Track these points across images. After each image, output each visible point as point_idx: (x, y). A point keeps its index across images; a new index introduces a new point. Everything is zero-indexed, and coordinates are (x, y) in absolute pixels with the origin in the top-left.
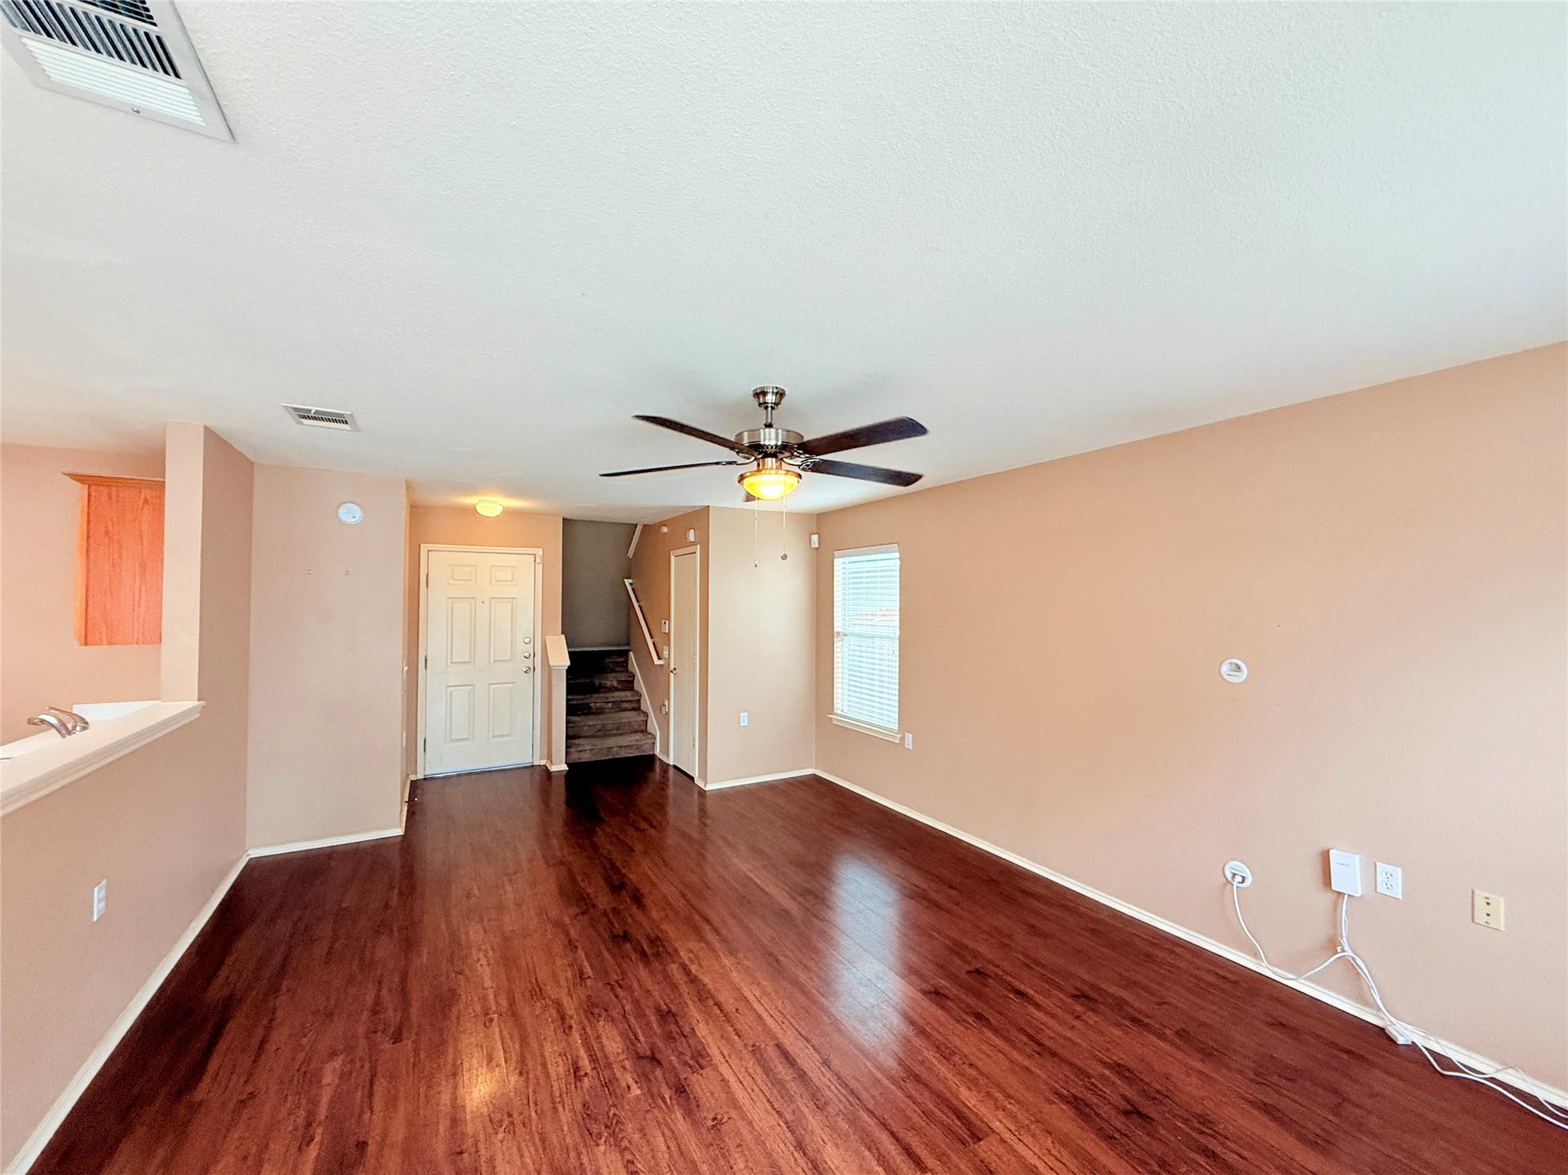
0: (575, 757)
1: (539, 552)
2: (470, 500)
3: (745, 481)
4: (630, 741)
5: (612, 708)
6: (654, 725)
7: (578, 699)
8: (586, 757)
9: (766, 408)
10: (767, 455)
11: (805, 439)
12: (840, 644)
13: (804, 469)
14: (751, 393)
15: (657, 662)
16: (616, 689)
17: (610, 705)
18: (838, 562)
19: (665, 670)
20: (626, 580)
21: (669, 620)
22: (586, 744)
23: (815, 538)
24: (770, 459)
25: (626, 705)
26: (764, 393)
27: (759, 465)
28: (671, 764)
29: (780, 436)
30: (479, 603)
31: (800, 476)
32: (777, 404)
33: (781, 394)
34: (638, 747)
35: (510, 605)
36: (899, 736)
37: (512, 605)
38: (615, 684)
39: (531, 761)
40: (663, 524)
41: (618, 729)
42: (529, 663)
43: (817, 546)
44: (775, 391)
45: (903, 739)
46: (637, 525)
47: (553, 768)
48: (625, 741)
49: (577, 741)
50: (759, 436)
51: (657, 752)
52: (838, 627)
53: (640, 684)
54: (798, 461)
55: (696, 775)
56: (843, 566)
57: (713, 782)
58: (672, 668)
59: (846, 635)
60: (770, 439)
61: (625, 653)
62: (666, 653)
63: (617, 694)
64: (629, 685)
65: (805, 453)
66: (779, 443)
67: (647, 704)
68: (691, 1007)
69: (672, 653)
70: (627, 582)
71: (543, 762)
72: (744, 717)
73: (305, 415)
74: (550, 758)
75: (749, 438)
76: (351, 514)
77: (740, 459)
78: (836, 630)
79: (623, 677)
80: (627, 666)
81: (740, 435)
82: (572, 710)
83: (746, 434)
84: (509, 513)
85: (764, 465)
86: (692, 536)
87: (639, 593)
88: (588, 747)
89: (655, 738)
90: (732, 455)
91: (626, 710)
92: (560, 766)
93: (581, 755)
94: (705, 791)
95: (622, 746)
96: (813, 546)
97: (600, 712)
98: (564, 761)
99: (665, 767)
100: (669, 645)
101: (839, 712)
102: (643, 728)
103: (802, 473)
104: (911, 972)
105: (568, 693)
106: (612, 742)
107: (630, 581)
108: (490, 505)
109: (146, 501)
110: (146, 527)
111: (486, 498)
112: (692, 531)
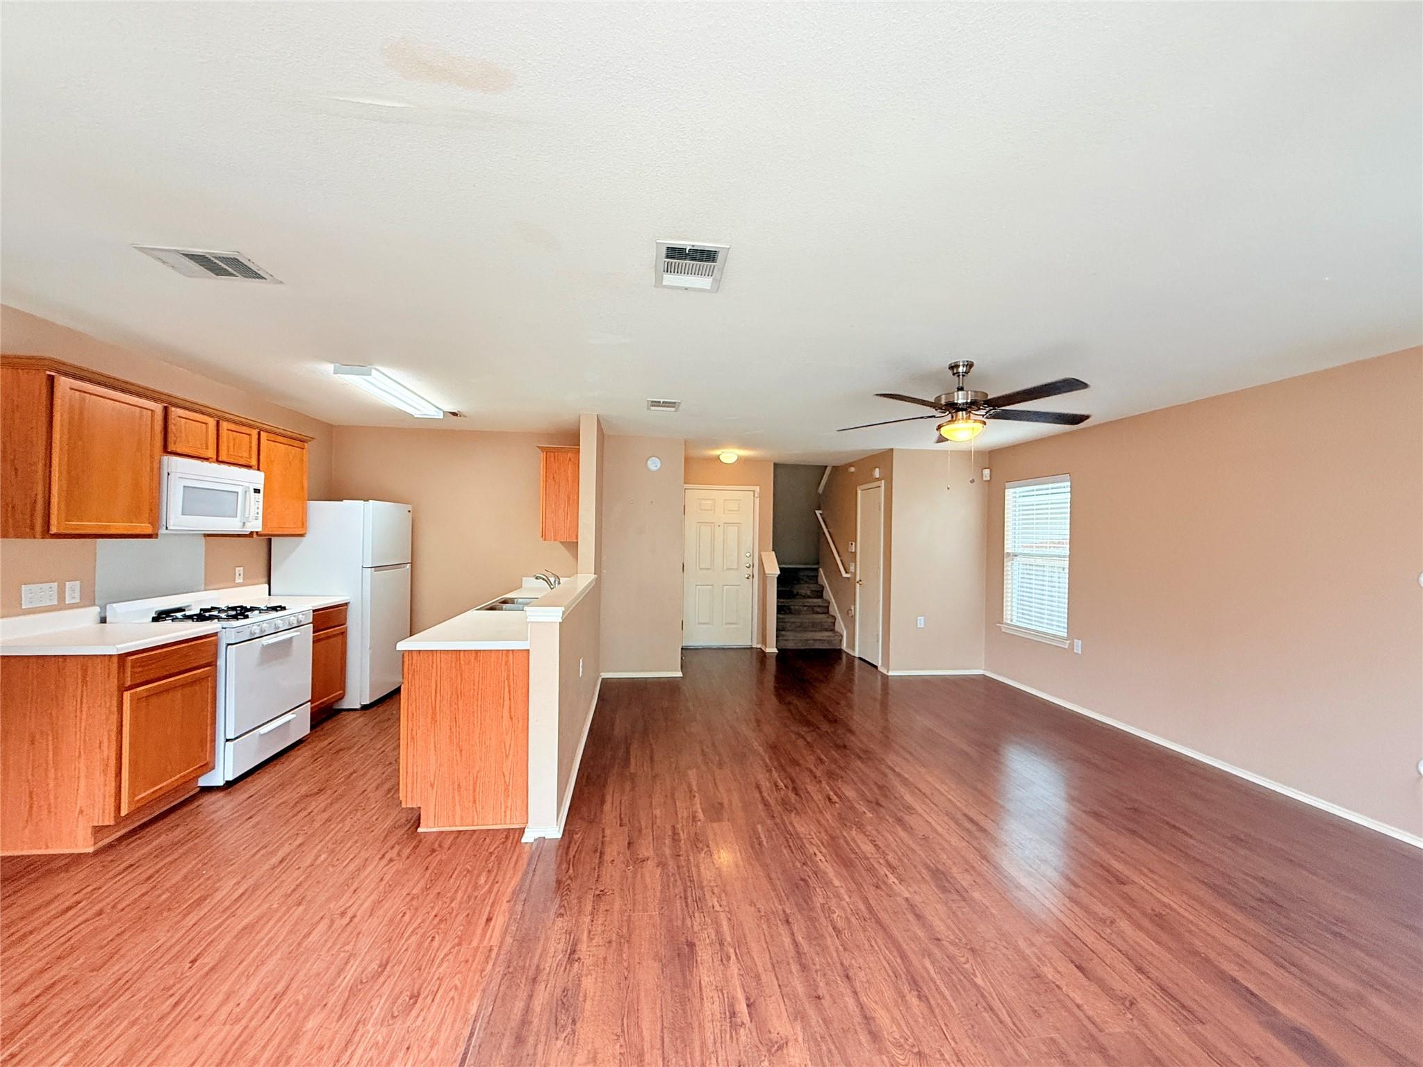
1: (757, 489)
2: (716, 452)
3: (942, 429)
4: (823, 637)
5: (807, 610)
6: (841, 626)
7: (785, 601)
8: (790, 645)
9: (959, 376)
10: (959, 410)
11: (989, 398)
12: (1010, 564)
13: (987, 418)
14: (948, 366)
15: (845, 575)
16: (809, 597)
17: (805, 608)
18: (1010, 494)
19: (851, 583)
20: (817, 512)
21: (856, 542)
22: (790, 635)
23: (987, 472)
24: (960, 413)
25: (818, 610)
26: (957, 366)
27: (952, 417)
28: (857, 655)
29: (969, 396)
30: (717, 526)
31: (985, 423)
32: (966, 373)
33: (970, 365)
34: (829, 642)
35: (736, 528)
36: (1068, 642)
37: (739, 528)
38: (809, 593)
39: (750, 644)
40: (851, 465)
41: (813, 626)
42: (749, 571)
43: (989, 479)
44: (966, 363)
45: (1072, 645)
46: (826, 467)
47: (768, 650)
48: (819, 635)
49: (783, 633)
50: (954, 396)
51: (844, 646)
52: (1008, 548)
53: (829, 594)
54: (983, 412)
55: (879, 664)
56: (1014, 496)
57: (895, 669)
58: (858, 579)
59: (1016, 556)
60: (960, 398)
61: (817, 570)
62: (852, 569)
63: (810, 600)
64: (819, 593)
65: (989, 406)
66: (969, 401)
67: (834, 609)
68: (899, 786)
69: (858, 568)
70: (818, 512)
71: (759, 646)
72: (921, 622)
73: (655, 404)
74: (764, 642)
75: (946, 398)
76: (654, 464)
77: (937, 413)
78: (1006, 551)
79: (813, 587)
80: (817, 580)
81: (939, 398)
82: (780, 610)
83: (943, 397)
84: (742, 461)
85: (956, 416)
86: (877, 473)
87: (828, 521)
88: (791, 638)
89: (842, 636)
90: (932, 412)
91: (818, 613)
92: (772, 649)
93: (786, 643)
94: (888, 676)
95: (817, 639)
96: (985, 479)
97: (798, 613)
98: (775, 645)
99: (851, 659)
100: (855, 563)
101: (1009, 622)
102: (832, 628)
103: (986, 421)
104: (1072, 799)
105: (778, 597)
106: (809, 635)
107: (820, 512)
108: (729, 455)
109: (570, 459)
110: (570, 475)
111: (727, 450)
112: (877, 470)
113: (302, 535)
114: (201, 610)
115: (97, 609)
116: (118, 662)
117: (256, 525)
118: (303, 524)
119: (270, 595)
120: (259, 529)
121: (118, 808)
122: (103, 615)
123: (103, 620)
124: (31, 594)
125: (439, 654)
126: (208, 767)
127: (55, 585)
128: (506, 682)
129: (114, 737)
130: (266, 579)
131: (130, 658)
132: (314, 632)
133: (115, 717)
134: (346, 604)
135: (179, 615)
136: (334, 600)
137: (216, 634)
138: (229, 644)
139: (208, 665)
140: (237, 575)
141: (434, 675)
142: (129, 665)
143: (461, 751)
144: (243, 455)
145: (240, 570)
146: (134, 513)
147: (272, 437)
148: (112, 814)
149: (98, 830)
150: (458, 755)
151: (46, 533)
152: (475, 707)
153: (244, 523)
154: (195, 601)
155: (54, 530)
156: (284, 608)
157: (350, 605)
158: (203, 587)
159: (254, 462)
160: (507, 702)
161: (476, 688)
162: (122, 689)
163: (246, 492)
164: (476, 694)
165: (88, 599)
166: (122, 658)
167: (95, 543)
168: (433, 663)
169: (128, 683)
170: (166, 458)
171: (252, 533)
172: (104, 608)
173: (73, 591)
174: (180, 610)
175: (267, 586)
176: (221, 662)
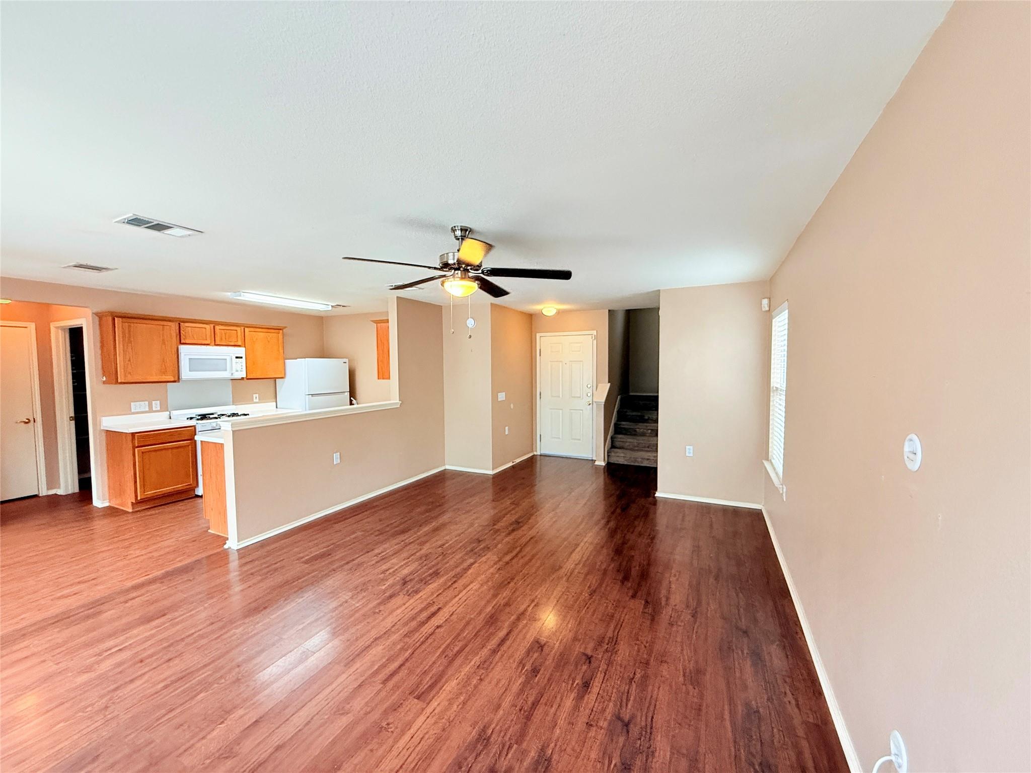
0: (614, 460)
1: (595, 333)
4: (650, 456)
8: (621, 461)
17: (650, 431)
23: (765, 302)
30: (563, 364)
35: (579, 365)
37: (581, 365)
39: (591, 456)
42: (590, 399)
43: (767, 309)
47: (596, 463)
52: (772, 382)
57: (661, 492)
72: (690, 449)
76: (470, 323)
78: (772, 385)
88: (622, 455)
92: (601, 463)
94: (657, 497)
95: (640, 458)
96: (763, 310)
97: (643, 435)
98: (603, 460)
101: (771, 459)
108: (549, 309)
111: (548, 305)
113: (283, 378)
115: (167, 413)
116: (132, 436)
118: (282, 372)
120: (246, 376)
121: (136, 496)
122: (170, 415)
123: (170, 418)
124: (135, 407)
127: (147, 403)
131: (137, 434)
139: (188, 440)
140: (254, 398)
145: (256, 395)
146: (163, 371)
147: (255, 330)
148: (135, 499)
151: (117, 382)
153: (232, 374)
155: (119, 381)
158: (231, 403)
159: (240, 343)
163: (229, 359)
165: (164, 409)
166: (133, 434)
170: (181, 346)
173: (156, 405)
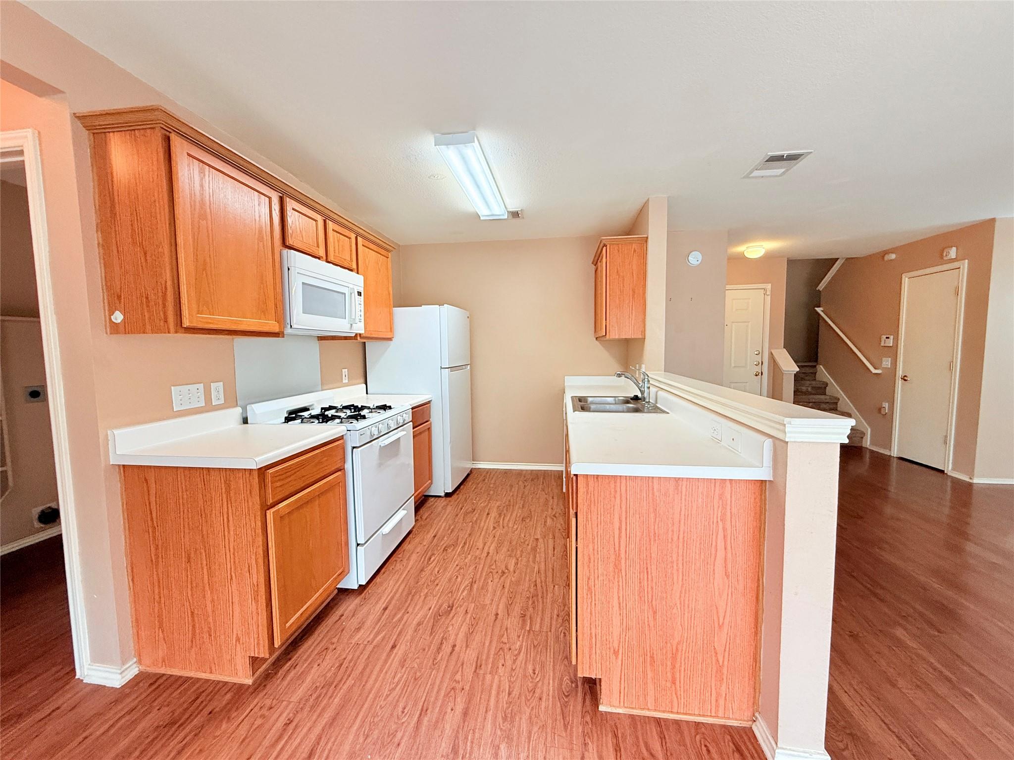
1: (769, 286)
15: (873, 370)
19: (887, 378)
20: (817, 308)
21: (897, 336)
28: (895, 452)
35: (745, 327)
37: (748, 327)
40: (888, 252)
42: (758, 369)
46: (838, 260)
51: (868, 445)
53: (836, 389)
55: (949, 469)
58: (900, 373)
62: (886, 364)
67: (848, 406)
69: (902, 363)
70: (819, 310)
76: (697, 257)
86: (951, 254)
89: (864, 434)
94: (970, 484)
100: (895, 356)
107: (821, 309)
108: (756, 250)
109: (635, 251)
110: (635, 267)
111: (751, 245)
112: (954, 249)
113: (390, 339)
114: (322, 409)
115: (239, 410)
116: (259, 476)
117: (359, 328)
118: (391, 328)
119: (367, 393)
120: (362, 332)
121: (271, 640)
122: (244, 416)
123: (245, 421)
124: (180, 396)
125: (624, 481)
126: (344, 573)
127: (202, 386)
128: (720, 524)
129: (261, 561)
130: (362, 380)
131: (271, 471)
132: (413, 428)
133: (260, 540)
134: (429, 402)
135: (306, 414)
136: (423, 399)
137: (342, 437)
138: (354, 448)
139: (339, 470)
140: (344, 376)
141: (617, 508)
142: (269, 479)
143: (655, 613)
144: (347, 256)
145: (345, 371)
146: (263, 312)
147: (367, 243)
148: (267, 647)
149: (255, 661)
150: (651, 619)
151: (180, 327)
152: (675, 556)
153: (351, 325)
154: (316, 401)
155: (187, 324)
156: (390, 408)
157: (432, 403)
158: (320, 387)
159: (354, 266)
160: (721, 554)
161: (676, 529)
162: (266, 507)
163: (351, 294)
164: (675, 539)
165: (231, 400)
166: (263, 471)
167: (233, 339)
168: (616, 491)
169: (270, 501)
170: (285, 251)
171: (356, 335)
172: (245, 409)
173: (218, 391)
174: (306, 409)
175: (365, 385)
176: (348, 466)
